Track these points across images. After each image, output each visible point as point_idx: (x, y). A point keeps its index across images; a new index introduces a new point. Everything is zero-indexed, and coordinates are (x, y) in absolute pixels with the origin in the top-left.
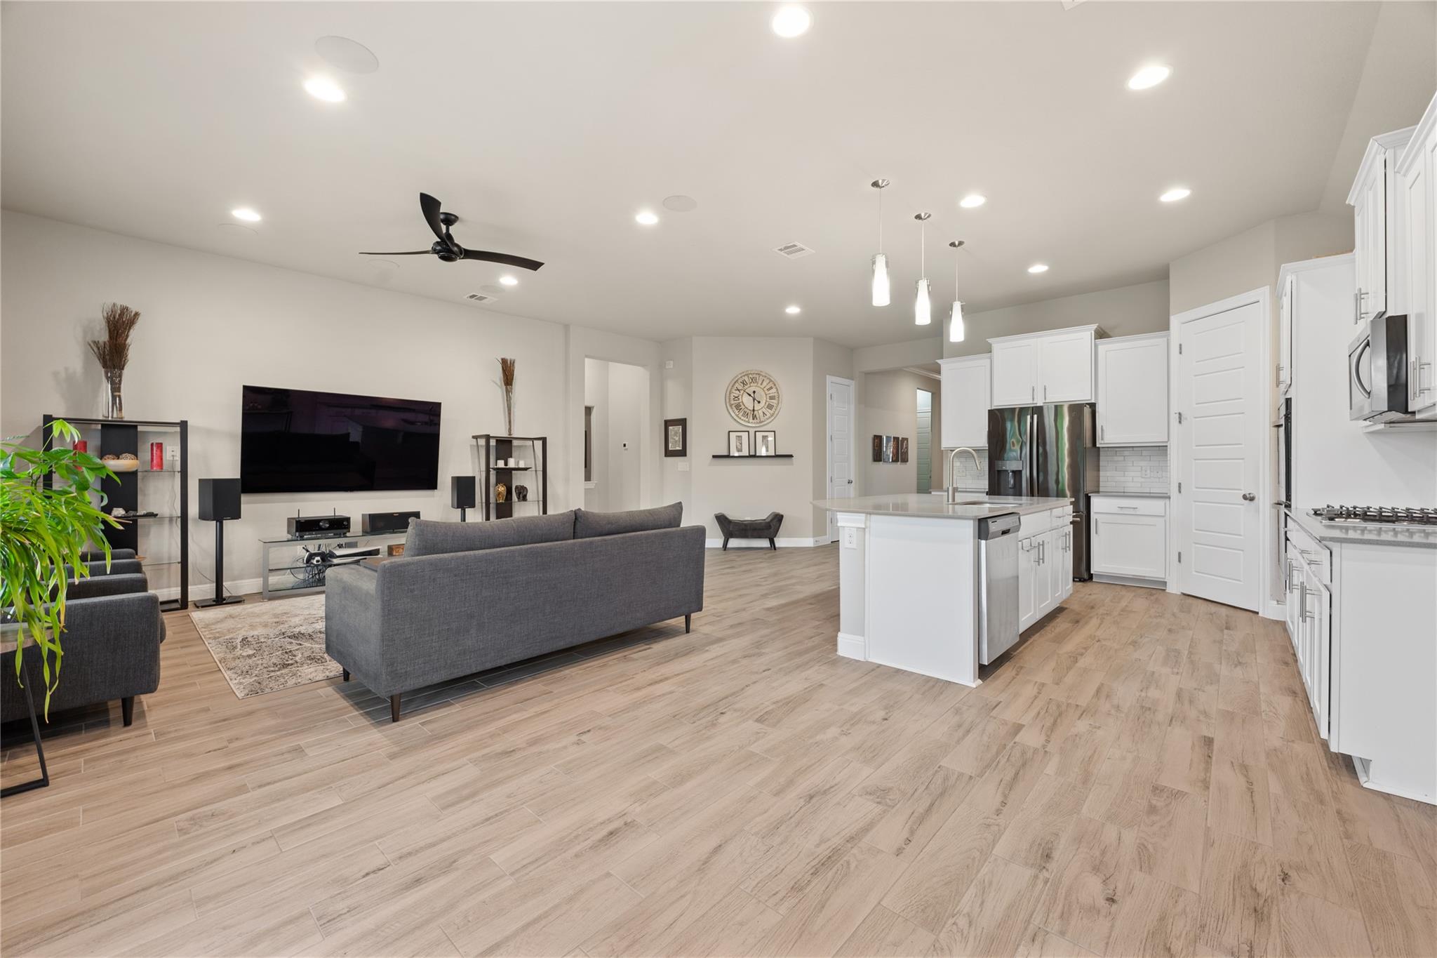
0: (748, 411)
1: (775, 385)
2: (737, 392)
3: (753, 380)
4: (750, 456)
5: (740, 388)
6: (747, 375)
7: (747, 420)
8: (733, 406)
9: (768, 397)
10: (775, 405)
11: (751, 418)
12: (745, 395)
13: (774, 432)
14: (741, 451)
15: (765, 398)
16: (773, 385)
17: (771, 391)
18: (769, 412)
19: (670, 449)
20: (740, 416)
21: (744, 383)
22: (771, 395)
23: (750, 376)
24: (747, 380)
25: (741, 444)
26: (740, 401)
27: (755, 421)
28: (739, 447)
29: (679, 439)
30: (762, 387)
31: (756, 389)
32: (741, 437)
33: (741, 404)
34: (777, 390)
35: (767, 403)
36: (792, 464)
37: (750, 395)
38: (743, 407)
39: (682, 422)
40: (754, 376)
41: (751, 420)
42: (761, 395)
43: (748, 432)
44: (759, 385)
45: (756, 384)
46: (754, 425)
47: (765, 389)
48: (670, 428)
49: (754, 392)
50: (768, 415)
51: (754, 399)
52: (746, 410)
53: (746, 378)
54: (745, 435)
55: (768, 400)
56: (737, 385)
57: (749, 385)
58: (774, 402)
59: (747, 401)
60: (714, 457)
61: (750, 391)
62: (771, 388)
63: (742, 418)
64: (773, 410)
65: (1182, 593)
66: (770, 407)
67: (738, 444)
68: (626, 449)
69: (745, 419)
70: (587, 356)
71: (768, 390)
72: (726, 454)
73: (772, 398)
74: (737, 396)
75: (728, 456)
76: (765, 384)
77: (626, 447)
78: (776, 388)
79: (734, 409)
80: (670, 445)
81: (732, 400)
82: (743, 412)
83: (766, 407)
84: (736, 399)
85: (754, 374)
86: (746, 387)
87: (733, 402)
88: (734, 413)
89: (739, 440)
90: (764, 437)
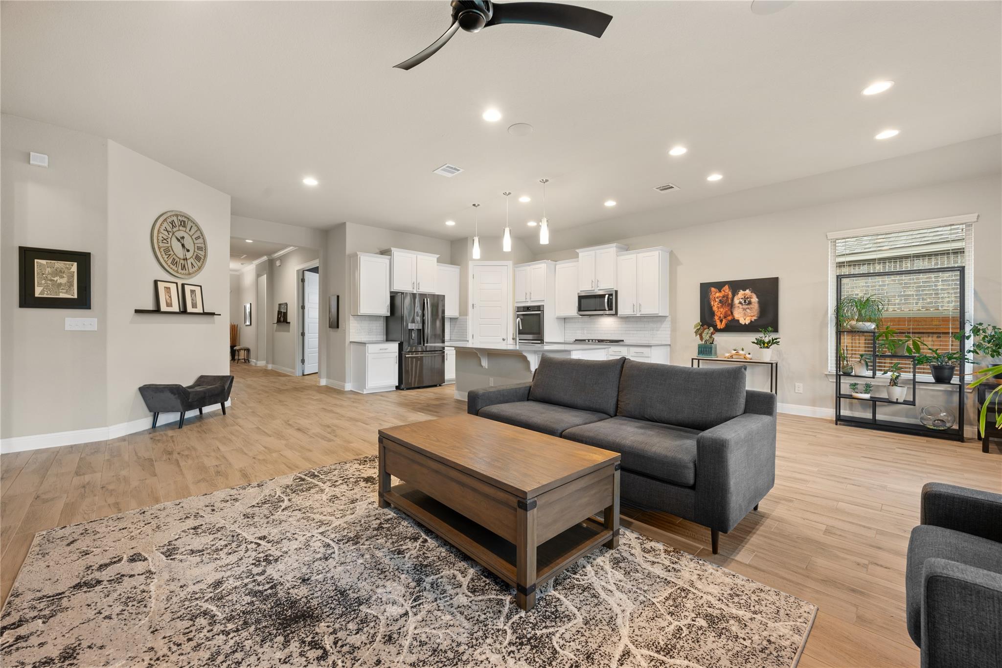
0: (177, 259)
1: (203, 235)
2: (166, 233)
3: (183, 224)
4: (181, 313)
5: (169, 229)
6: (177, 216)
7: (176, 269)
8: (162, 250)
9: (196, 247)
10: (202, 257)
11: (180, 267)
12: (174, 238)
13: (201, 287)
14: (172, 306)
15: (193, 248)
16: (201, 235)
17: (198, 241)
18: (197, 264)
19: (38, 296)
20: (169, 263)
21: (173, 224)
22: (198, 245)
23: (179, 218)
24: (176, 221)
25: (170, 297)
26: (169, 244)
27: (184, 272)
28: (168, 301)
29: (68, 281)
30: (191, 233)
31: (185, 235)
32: (169, 288)
33: (170, 248)
34: (205, 241)
35: (195, 254)
36: (214, 323)
37: (179, 240)
38: (171, 252)
39: (79, 257)
40: (184, 219)
41: (180, 271)
42: (189, 242)
43: (177, 283)
44: (188, 230)
45: (185, 229)
46: (182, 276)
47: (193, 237)
48: (43, 261)
49: (183, 238)
50: (197, 267)
51: (183, 246)
52: (174, 256)
53: (175, 219)
54: (173, 287)
55: (196, 250)
56: (165, 224)
57: (178, 228)
58: (201, 254)
59: (176, 246)
60: (137, 311)
61: (179, 234)
62: (199, 237)
63: (171, 266)
64: (201, 262)
66: (198, 258)
67: (168, 297)
69: (173, 267)
71: (196, 239)
72: (151, 306)
73: (200, 248)
74: (165, 237)
75: (157, 312)
76: (193, 231)
78: (204, 239)
79: (163, 253)
81: (160, 241)
82: (172, 259)
83: (194, 257)
84: (165, 241)
85: (183, 216)
86: (175, 229)
87: (161, 244)
88: (163, 258)
89: (168, 292)
90: (193, 292)
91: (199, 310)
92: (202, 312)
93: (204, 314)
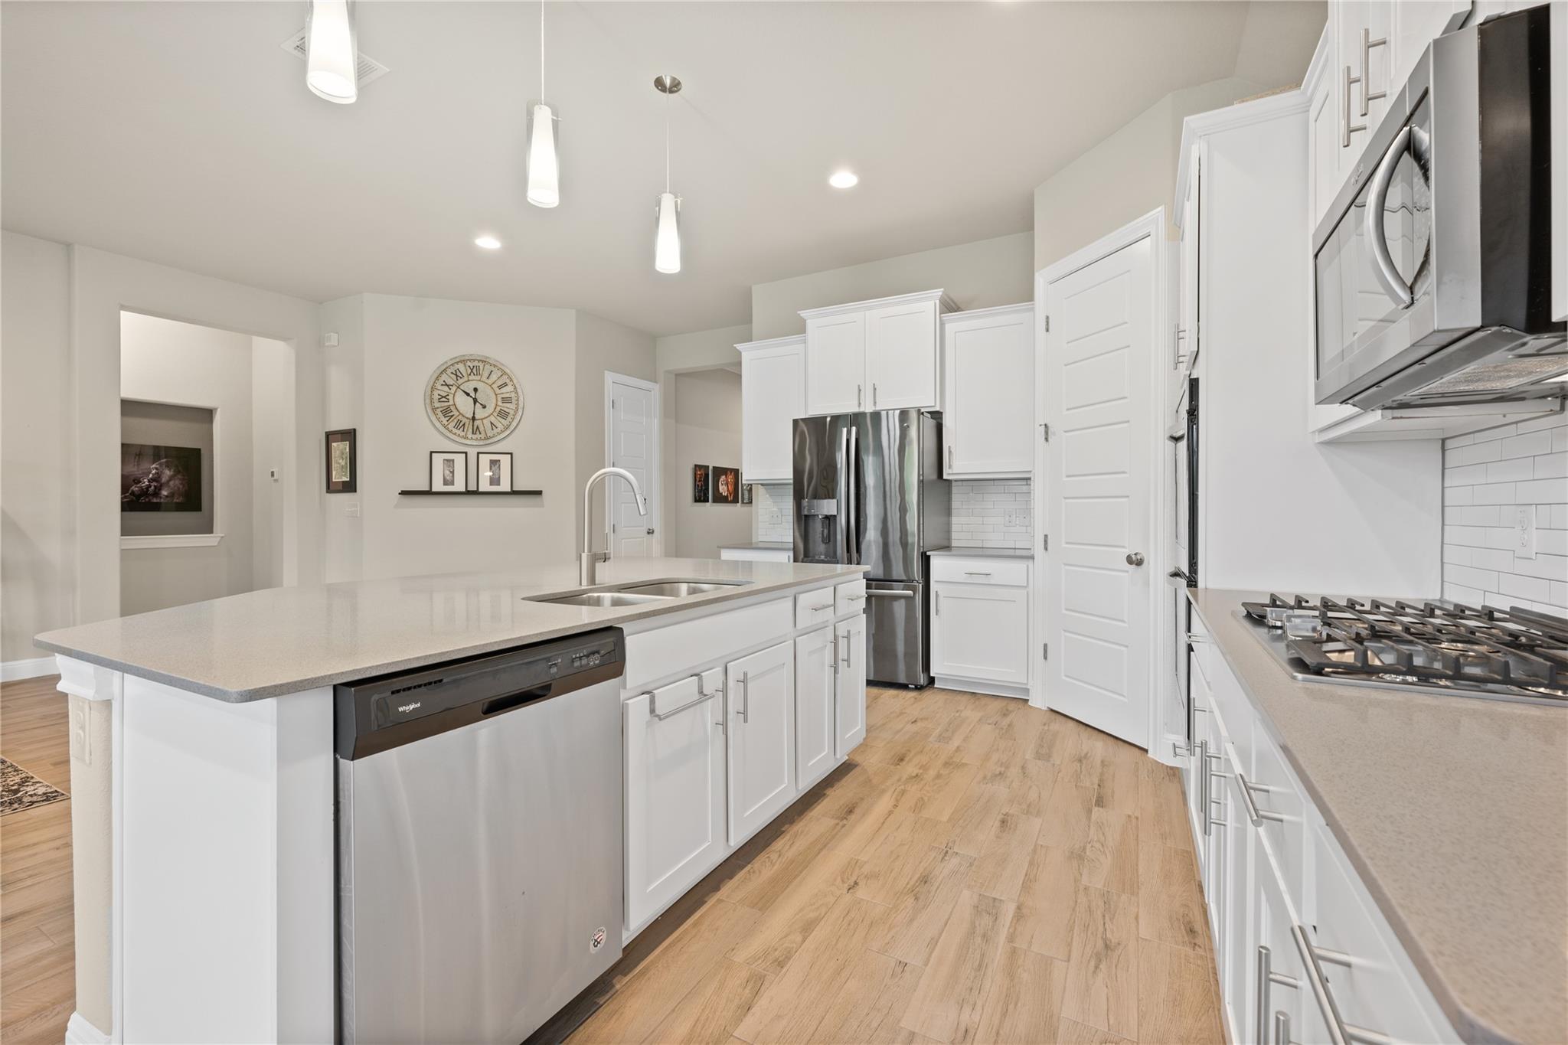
0: (464, 420)
1: (511, 380)
2: (446, 389)
3: (474, 371)
4: (468, 493)
5: (450, 382)
6: (463, 361)
7: (463, 434)
8: (438, 412)
9: (500, 399)
10: (512, 412)
11: (470, 431)
12: (460, 393)
13: (511, 454)
14: (453, 484)
15: (494, 401)
16: (508, 381)
17: (504, 390)
18: (500, 424)
19: (334, 480)
20: (451, 427)
21: (457, 375)
22: (503, 396)
23: (469, 363)
24: (462, 369)
26: (451, 402)
27: (478, 436)
29: (346, 464)
30: (490, 382)
31: (479, 386)
33: (452, 408)
34: (515, 388)
35: (498, 409)
36: (542, 506)
37: (468, 394)
38: (455, 413)
39: (350, 435)
40: (476, 363)
41: (470, 435)
42: (486, 394)
43: (466, 453)
44: (484, 378)
45: (478, 377)
46: (475, 443)
47: (494, 386)
48: (334, 445)
49: (476, 390)
50: (500, 427)
51: (475, 401)
52: (460, 417)
53: (461, 367)
54: (459, 460)
55: (500, 403)
56: (444, 377)
57: (466, 379)
58: (509, 407)
59: (464, 404)
60: (404, 493)
61: (469, 387)
62: (505, 385)
63: (455, 430)
64: (509, 419)
65: (1048, 708)
66: (503, 414)
67: (447, 472)
68: (276, 481)
69: (458, 432)
70: (124, 308)
71: (500, 387)
72: (427, 489)
73: (506, 401)
74: (444, 394)
75: (429, 493)
76: (494, 377)
77: (276, 477)
78: (514, 385)
79: (440, 415)
80: (334, 473)
81: (436, 401)
82: (456, 421)
83: (495, 414)
84: (444, 399)
85: (474, 360)
86: (460, 381)
87: (437, 405)
88: (441, 422)
89: (449, 466)
90: (494, 463)
91: (505, 486)
92: (509, 490)
93: (514, 493)
